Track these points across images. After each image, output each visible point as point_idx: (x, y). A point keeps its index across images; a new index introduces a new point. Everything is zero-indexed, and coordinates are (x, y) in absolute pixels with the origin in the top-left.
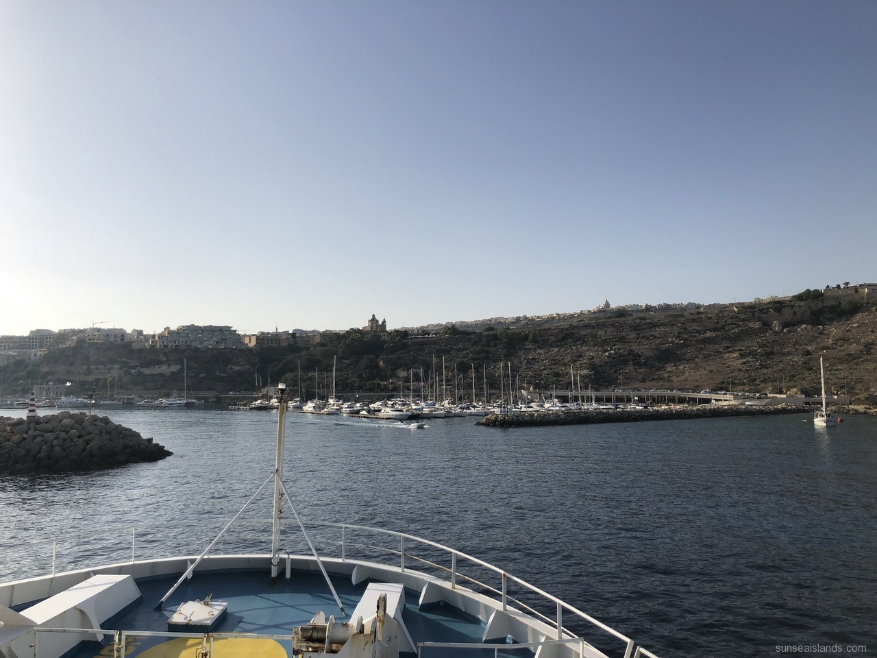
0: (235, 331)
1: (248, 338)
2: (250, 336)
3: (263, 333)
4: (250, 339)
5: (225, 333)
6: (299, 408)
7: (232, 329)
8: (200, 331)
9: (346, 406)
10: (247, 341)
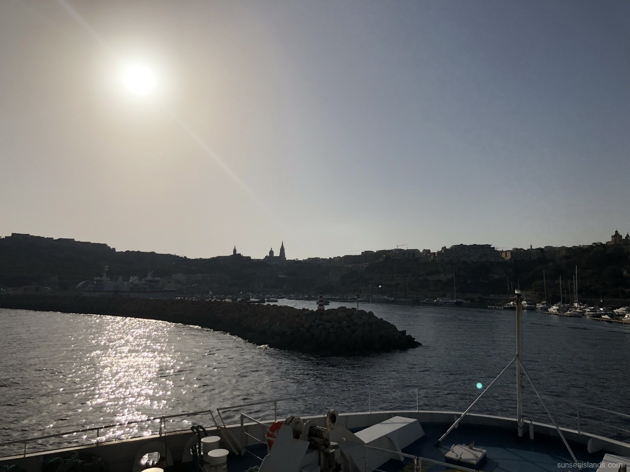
0: (494, 248)
1: (505, 253)
2: (506, 252)
3: (516, 249)
4: (506, 254)
5: (486, 250)
6: (546, 309)
7: (492, 246)
8: (468, 249)
9: (589, 310)
10: (504, 255)
